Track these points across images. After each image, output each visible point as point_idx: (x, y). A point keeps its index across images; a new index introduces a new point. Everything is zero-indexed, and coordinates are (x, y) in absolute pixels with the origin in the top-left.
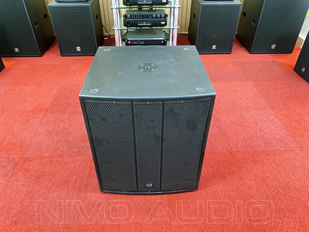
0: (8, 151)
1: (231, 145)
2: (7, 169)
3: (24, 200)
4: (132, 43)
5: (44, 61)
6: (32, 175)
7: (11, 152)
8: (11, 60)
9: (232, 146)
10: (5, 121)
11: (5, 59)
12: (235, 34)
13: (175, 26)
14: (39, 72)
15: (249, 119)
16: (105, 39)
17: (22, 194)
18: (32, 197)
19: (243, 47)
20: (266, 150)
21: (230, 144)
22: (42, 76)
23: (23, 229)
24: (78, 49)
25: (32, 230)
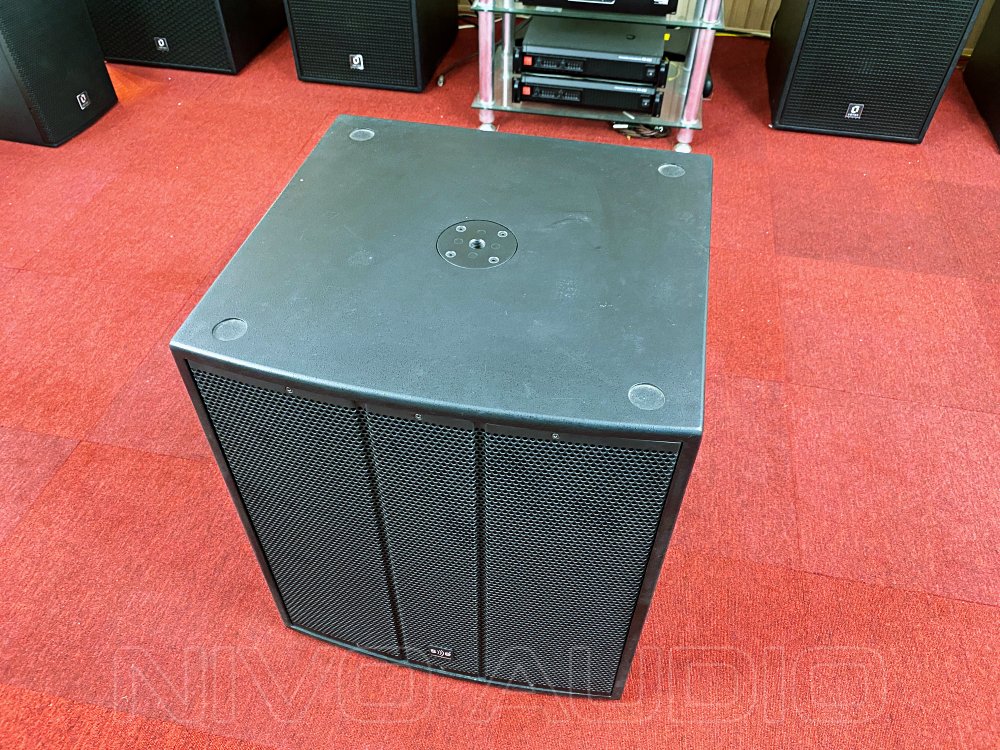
0: (50, 410)
1: (804, 538)
2: (29, 474)
3: (51, 598)
4: (536, 66)
5: (243, 95)
6: (97, 514)
7: (58, 414)
8: (143, 76)
9: (804, 547)
10: (71, 299)
11: (125, 69)
12: (957, 57)
13: (709, 19)
14: (214, 132)
15: (907, 444)
16: (460, 27)
17: (50, 573)
18: (76, 591)
19: (980, 119)
20: (938, 592)
21: (799, 536)
22: (220, 148)
23: (23, 698)
24: (357, 62)
25: (46, 710)
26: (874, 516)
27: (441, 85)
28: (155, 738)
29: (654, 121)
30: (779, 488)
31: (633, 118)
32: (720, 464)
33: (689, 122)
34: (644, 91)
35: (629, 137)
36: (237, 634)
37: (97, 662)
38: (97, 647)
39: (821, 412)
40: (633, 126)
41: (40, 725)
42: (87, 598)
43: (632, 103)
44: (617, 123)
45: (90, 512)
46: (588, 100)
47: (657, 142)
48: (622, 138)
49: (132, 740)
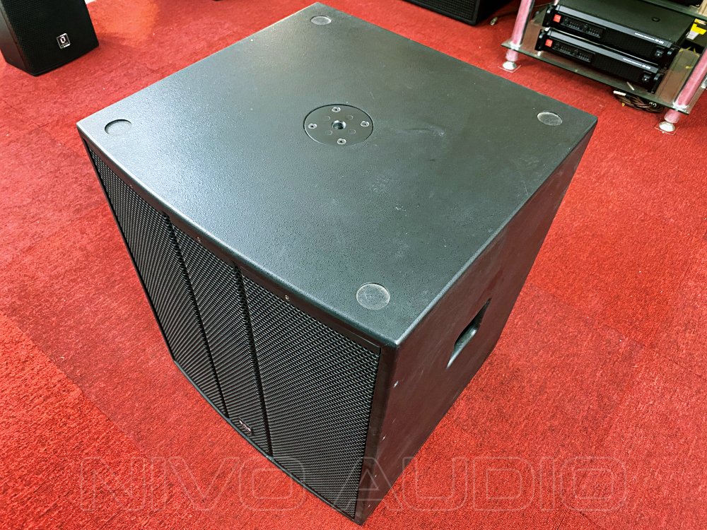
4: (563, 24)
25: (20, 344)
26: (666, 492)
27: (493, 24)
28: (64, 391)
29: (648, 96)
30: (590, 430)
31: (633, 89)
32: (550, 388)
33: (680, 106)
34: (648, 68)
35: (623, 105)
36: (145, 350)
37: (61, 329)
38: (66, 319)
39: (667, 385)
40: (630, 96)
41: (12, 351)
42: (77, 287)
43: (634, 75)
44: (618, 90)
45: (108, 235)
46: (597, 63)
47: (646, 115)
48: (616, 103)
49: (52, 386)
